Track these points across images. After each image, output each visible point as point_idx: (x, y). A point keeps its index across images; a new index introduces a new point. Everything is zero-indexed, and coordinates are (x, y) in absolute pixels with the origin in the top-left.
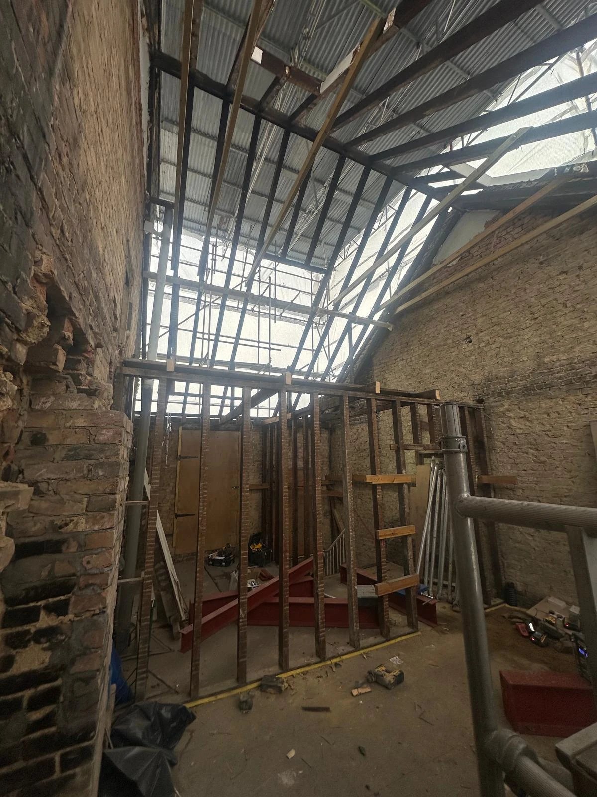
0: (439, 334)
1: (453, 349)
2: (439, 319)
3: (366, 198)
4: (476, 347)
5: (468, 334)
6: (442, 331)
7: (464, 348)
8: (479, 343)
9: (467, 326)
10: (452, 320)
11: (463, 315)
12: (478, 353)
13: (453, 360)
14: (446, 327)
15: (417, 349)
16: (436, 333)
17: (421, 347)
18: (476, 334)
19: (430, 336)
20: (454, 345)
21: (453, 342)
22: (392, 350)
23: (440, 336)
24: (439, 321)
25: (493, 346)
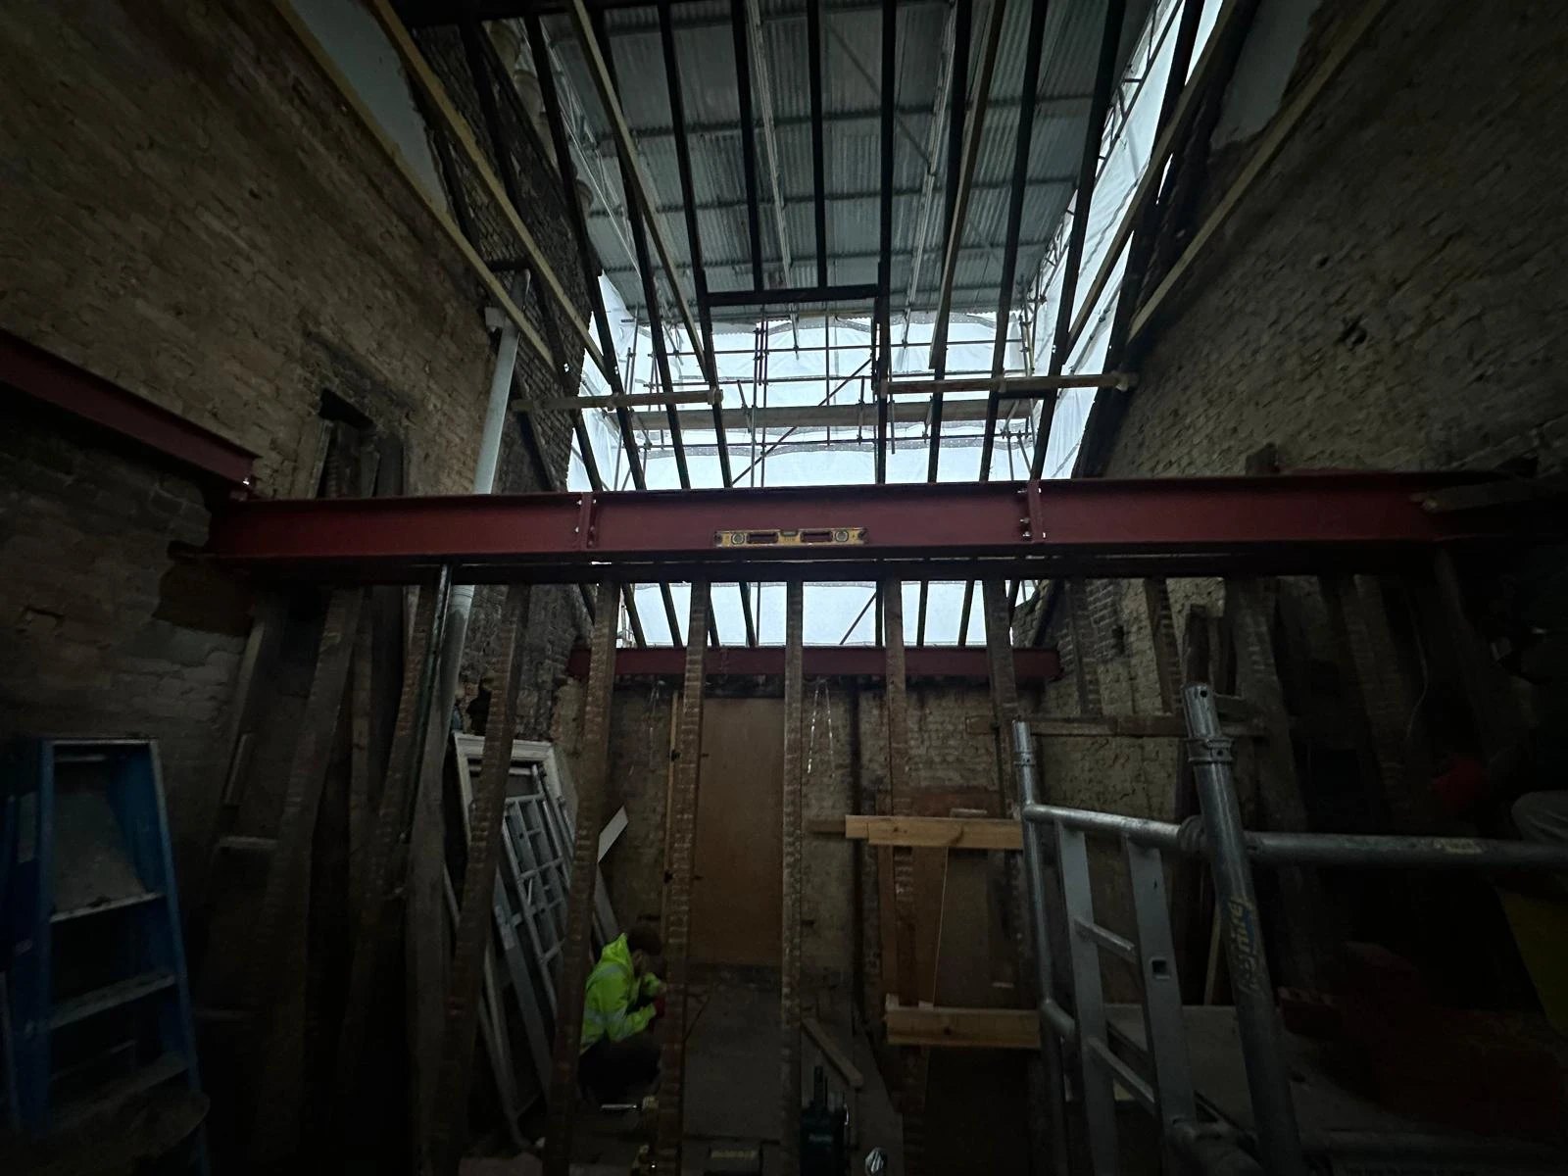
0: (1255, 352)
1: (1306, 386)
2: (1250, 308)
3: (1056, 93)
4: (1385, 348)
5: (1349, 315)
6: (1265, 339)
7: (1344, 369)
8: (1395, 331)
9: (1341, 289)
10: (1292, 291)
11: (1323, 263)
12: (1397, 368)
13: (1310, 423)
14: (1275, 323)
15: (1202, 420)
16: (1248, 353)
17: (1212, 412)
18: (1380, 304)
19: (1234, 367)
20: (1308, 368)
21: (1305, 360)
22: (1141, 445)
23: (1261, 358)
24: (1254, 313)
25: (1452, 322)
